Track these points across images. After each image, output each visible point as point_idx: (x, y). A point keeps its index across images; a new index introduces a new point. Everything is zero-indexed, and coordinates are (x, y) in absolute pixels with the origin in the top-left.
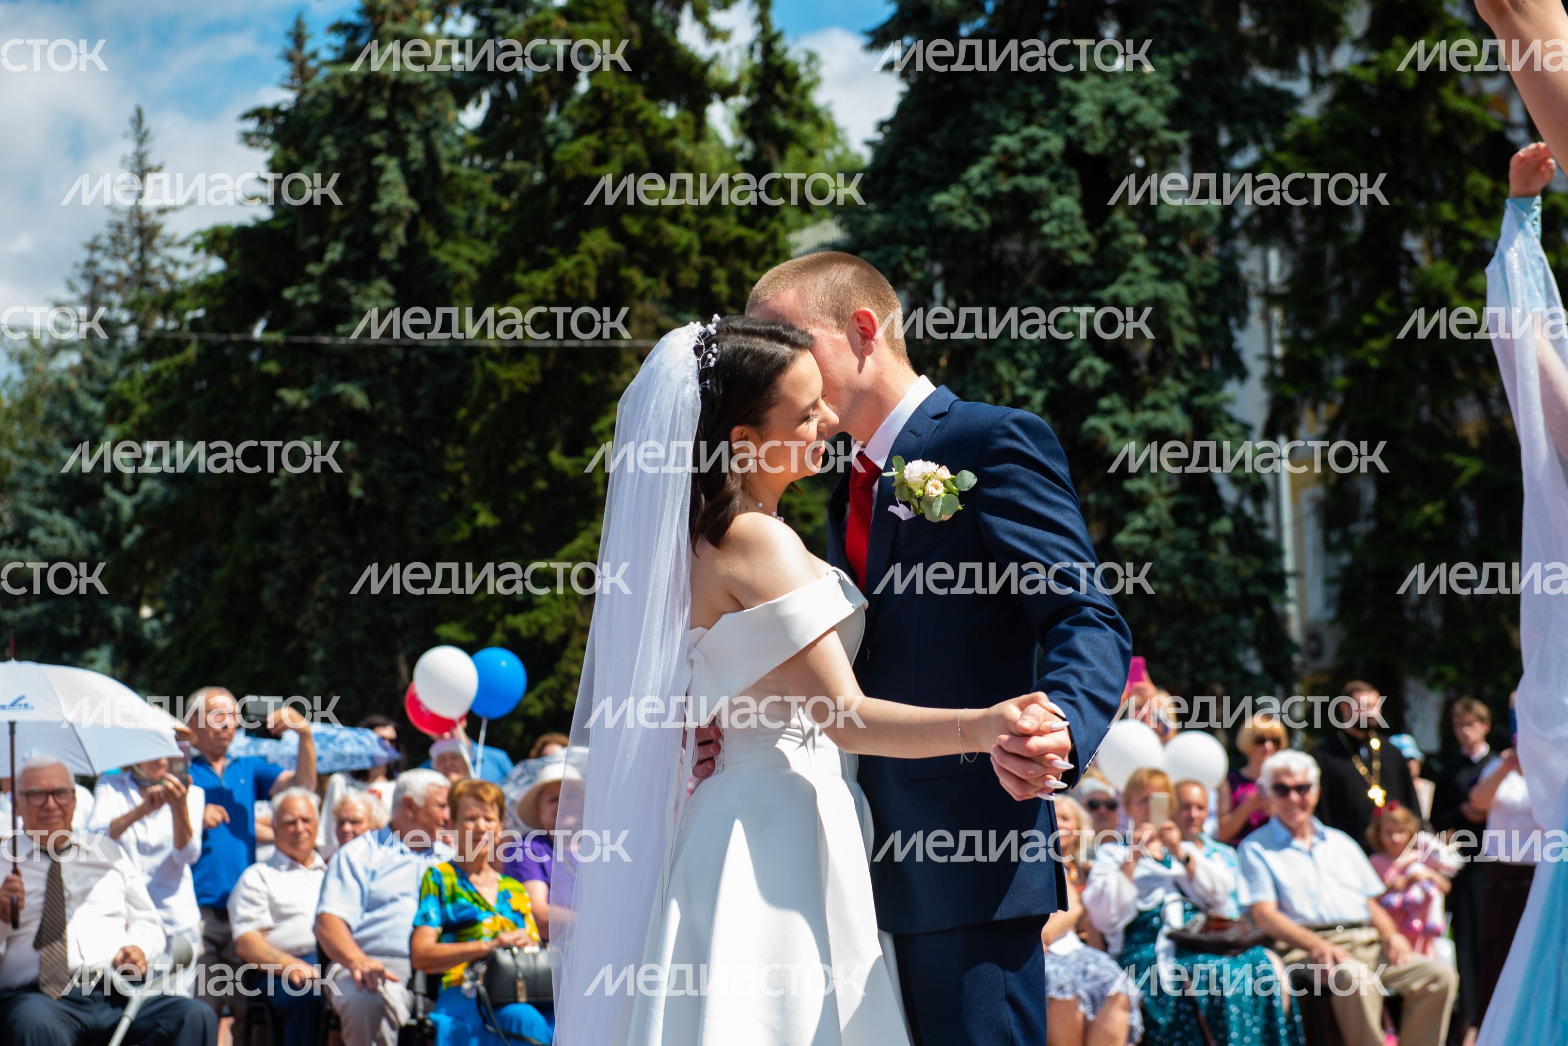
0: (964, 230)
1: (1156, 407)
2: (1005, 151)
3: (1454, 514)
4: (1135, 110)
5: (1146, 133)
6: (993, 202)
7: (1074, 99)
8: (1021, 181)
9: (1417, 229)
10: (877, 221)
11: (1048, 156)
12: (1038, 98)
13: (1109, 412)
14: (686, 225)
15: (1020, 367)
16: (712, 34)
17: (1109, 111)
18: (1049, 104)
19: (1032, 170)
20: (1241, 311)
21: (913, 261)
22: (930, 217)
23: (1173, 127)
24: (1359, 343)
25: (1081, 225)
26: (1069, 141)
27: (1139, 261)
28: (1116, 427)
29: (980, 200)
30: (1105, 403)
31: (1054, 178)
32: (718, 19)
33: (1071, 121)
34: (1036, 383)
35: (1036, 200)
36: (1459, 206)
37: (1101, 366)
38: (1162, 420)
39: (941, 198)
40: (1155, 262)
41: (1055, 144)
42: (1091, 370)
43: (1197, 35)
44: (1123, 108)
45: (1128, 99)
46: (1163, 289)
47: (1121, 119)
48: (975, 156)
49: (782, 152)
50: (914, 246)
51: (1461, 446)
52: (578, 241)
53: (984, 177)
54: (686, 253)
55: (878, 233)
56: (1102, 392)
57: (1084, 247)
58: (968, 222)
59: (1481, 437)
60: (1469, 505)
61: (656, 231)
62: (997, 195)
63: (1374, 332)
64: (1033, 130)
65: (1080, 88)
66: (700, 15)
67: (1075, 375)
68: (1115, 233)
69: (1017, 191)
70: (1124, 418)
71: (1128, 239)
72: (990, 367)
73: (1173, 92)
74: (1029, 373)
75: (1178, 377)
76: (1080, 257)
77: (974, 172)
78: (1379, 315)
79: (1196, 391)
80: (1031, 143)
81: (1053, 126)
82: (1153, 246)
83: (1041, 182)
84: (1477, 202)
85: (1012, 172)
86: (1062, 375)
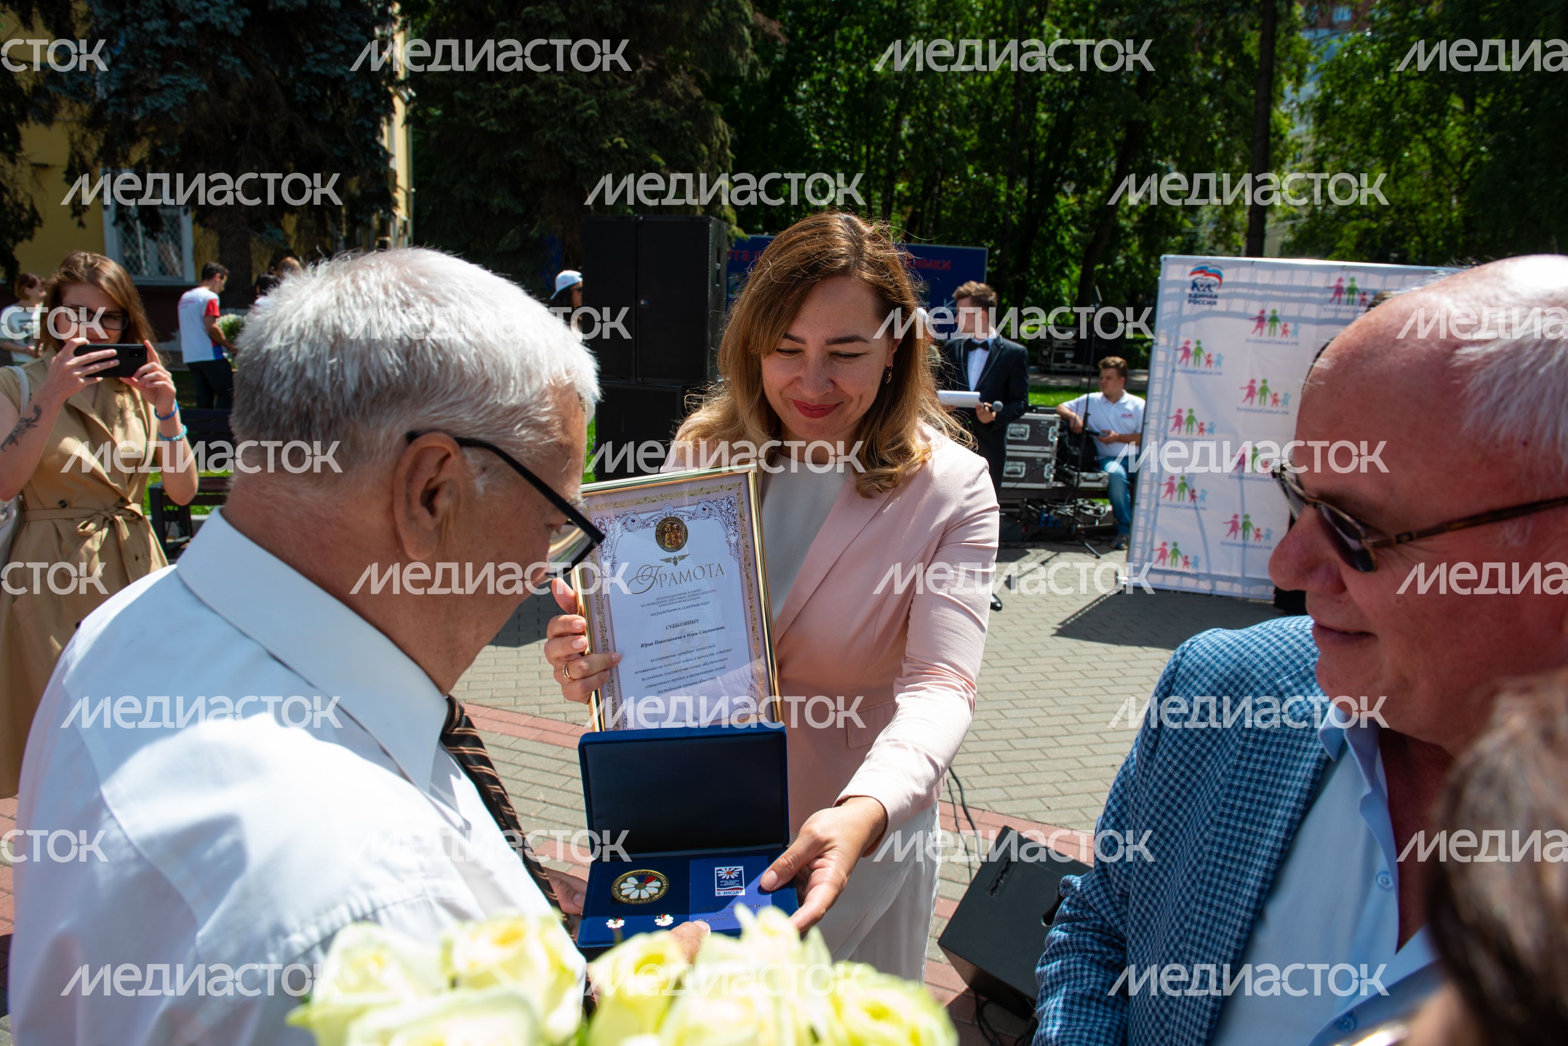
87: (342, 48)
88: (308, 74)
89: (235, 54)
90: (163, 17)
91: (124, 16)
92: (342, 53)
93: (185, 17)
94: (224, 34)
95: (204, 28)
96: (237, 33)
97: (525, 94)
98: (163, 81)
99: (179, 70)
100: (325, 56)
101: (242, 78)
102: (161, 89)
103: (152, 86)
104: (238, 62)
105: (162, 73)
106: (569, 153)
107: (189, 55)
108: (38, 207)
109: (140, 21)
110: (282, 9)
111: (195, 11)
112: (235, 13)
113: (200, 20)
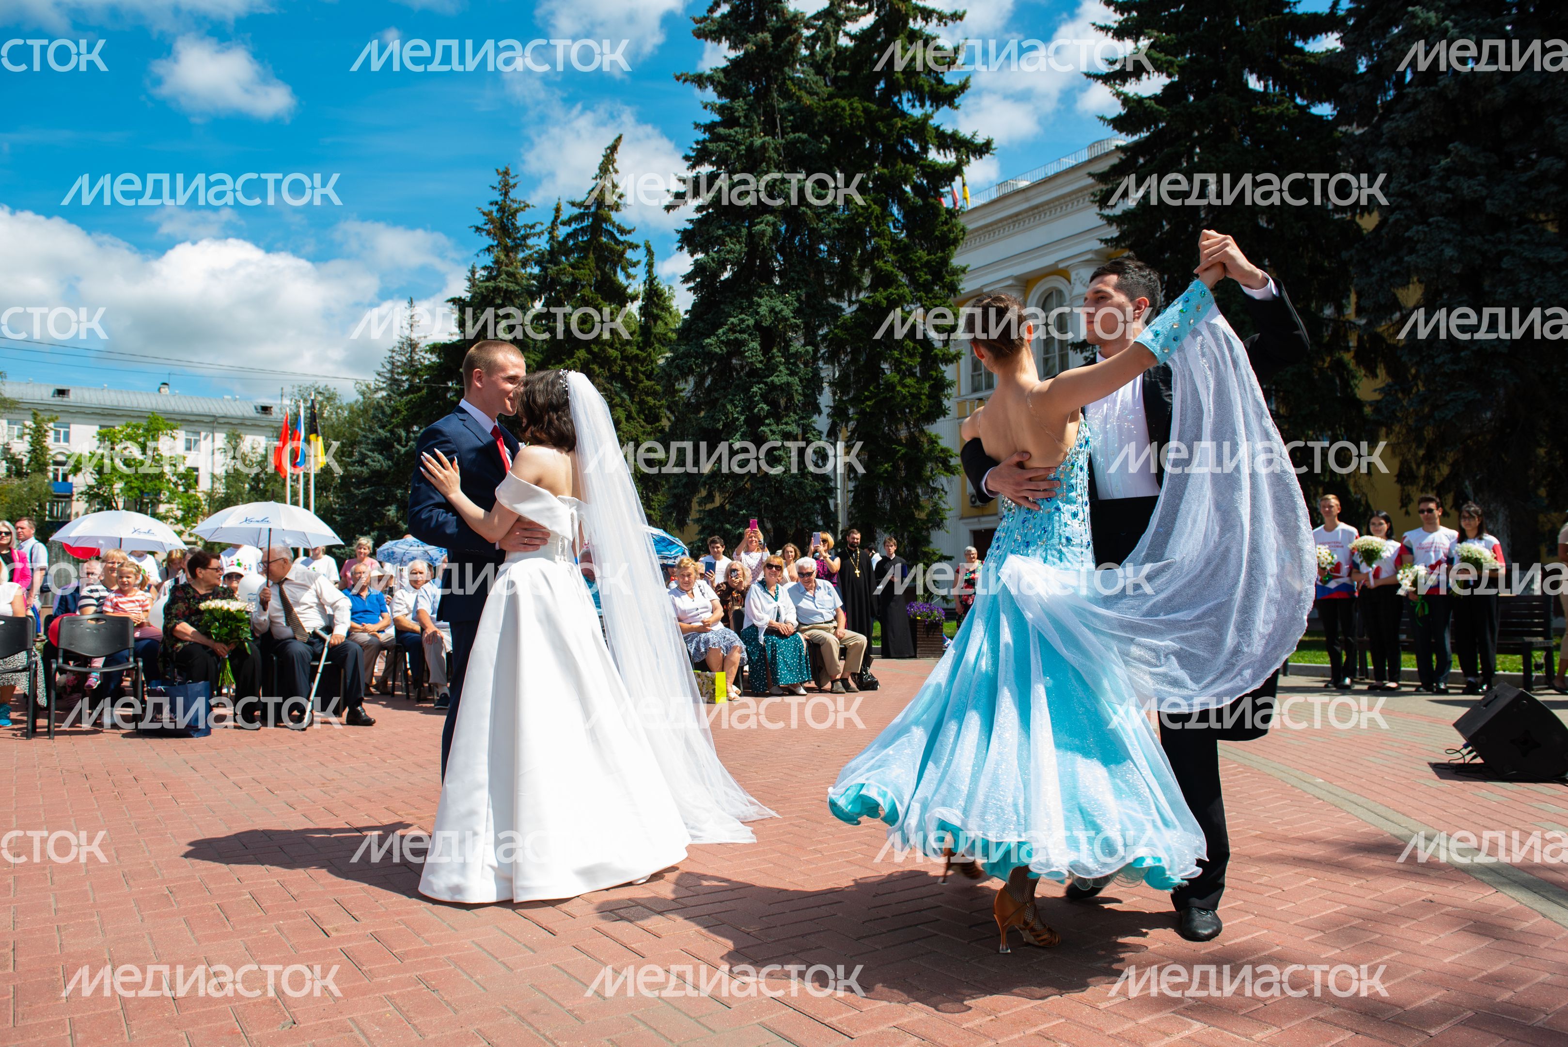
0: (716, 353)
1: (786, 424)
2: (732, 323)
3: (895, 467)
4: (782, 310)
5: (786, 319)
6: (727, 343)
7: (759, 305)
8: (737, 335)
9: (886, 360)
10: (682, 349)
11: (748, 326)
12: (745, 304)
13: (769, 425)
14: (616, 349)
15: (736, 407)
16: (628, 276)
17: (772, 310)
18: (750, 307)
19: (742, 332)
20: (821, 390)
21: (696, 365)
22: (703, 347)
23: (794, 318)
24: (863, 402)
25: (760, 353)
26: (756, 321)
27: (782, 368)
28: (771, 431)
29: (722, 342)
30: (767, 421)
31: (750, 335)
32: (631, 271)
33: (758, 313)
34: (741, 413)
35: (743, 343)
36: (901, 353)
37: (766, 407)
38: (788, 428)
39: (708, 341)
40: (788, 369)
41: (751, 322)
42: (762, 408)
43: (807, 283)
44: (777, 309)
45: (779, 306)
46: (790, 379)
47: (776, 313)
48: (721, 326)
49: (655, 322)
50: (697, 359)
51: (899, 442)
52: (574, 354)
53: (724, 333)
54: (616, 359)
55: (683, 353)
56: (766, 417)
57: (761, 362)
58: (718, 350)
59: (906, 439)
60: (902, 465)
61: (604, 351)
62: (729, 340)
63: (868, 398)
64: (743, 316)
65: (761, 301)
66: (623, 269)
67: (756, 410)
68: (773, 357)
69: (736, 339)
70: (774, 427)
71: (778, 359)
72: (724, 406)
73: (797, 305)
74: (739, 409)
75: (795, 412)
76: (759, 365)
77: (720, 331)
78: (871, 392)
79: (802, 418)
80: (742, 321)
81: (751, 315)
82: (787, 362)
83: (746, 336)
84: (908, 351)
85: (735, 332)
86: (751, 409)
89: (1505, 367)
98: (1448, 398)
99: (1461, 386)
104: (1508, 372)
105: (1448, 392)
107: (1468, 375)
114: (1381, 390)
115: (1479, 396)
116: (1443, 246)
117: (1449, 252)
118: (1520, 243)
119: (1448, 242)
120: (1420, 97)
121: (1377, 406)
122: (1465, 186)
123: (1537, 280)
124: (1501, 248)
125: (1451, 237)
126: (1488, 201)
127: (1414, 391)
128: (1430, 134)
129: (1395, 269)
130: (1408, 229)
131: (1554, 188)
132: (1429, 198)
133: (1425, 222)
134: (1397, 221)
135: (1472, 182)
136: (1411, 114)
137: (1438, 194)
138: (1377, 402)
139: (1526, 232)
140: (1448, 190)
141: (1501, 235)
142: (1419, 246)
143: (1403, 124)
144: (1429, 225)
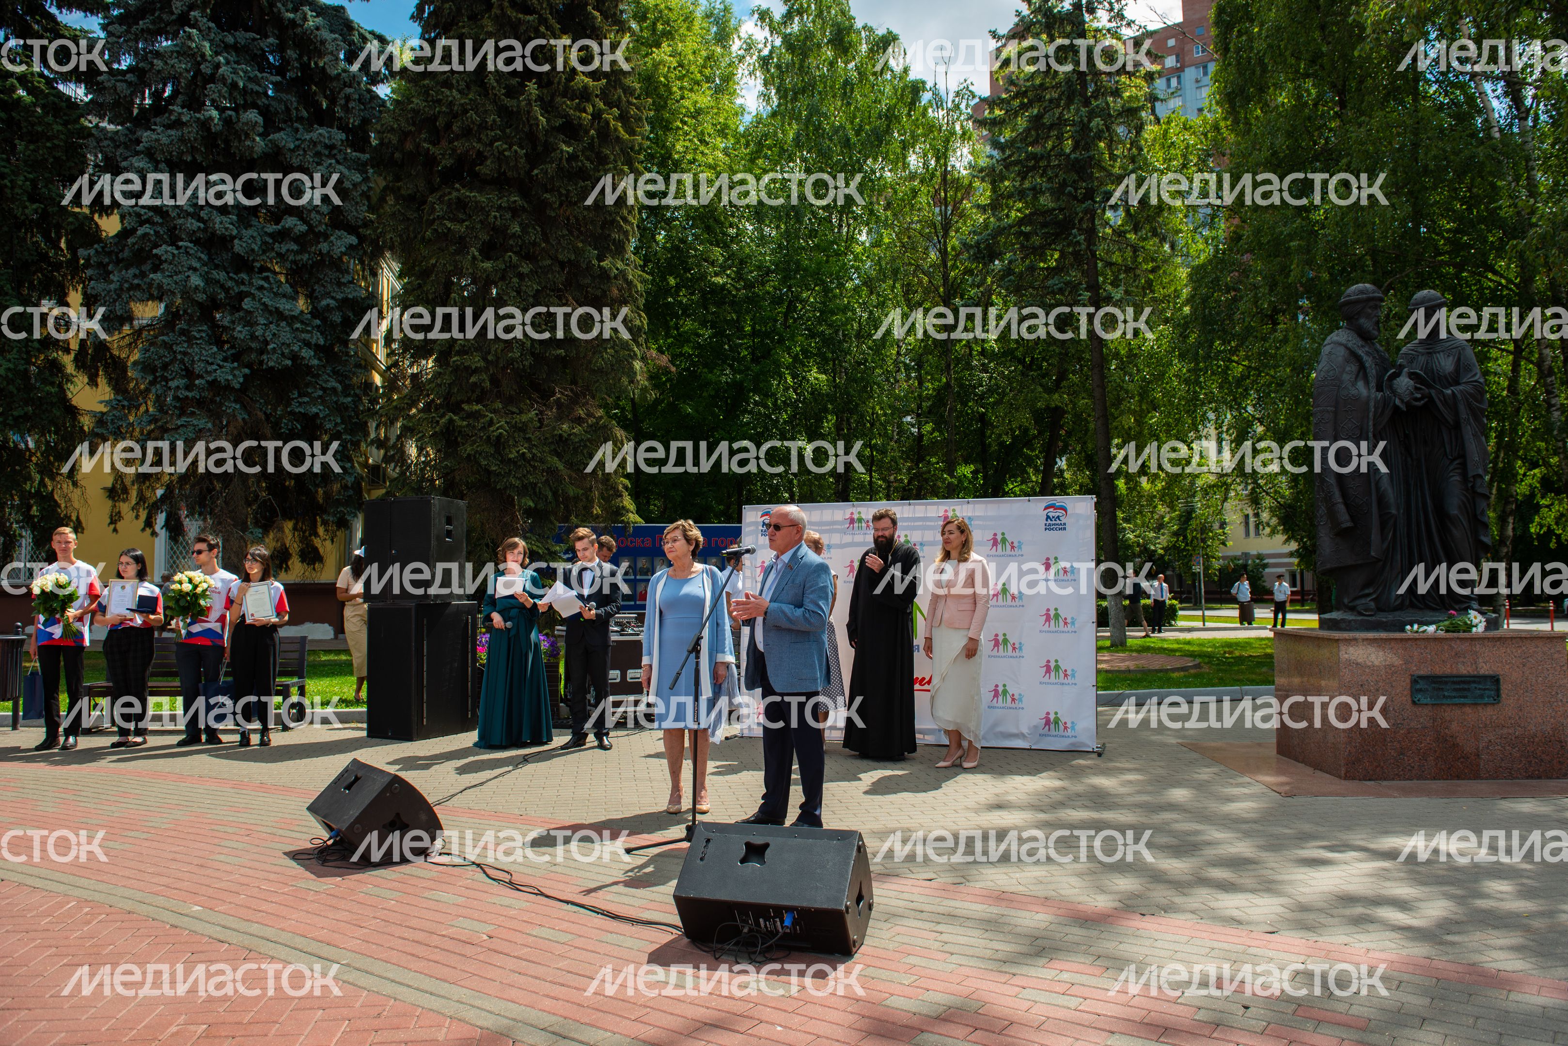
87: (320, 393)
88: (292, 413)
89: (236, 401)
90: (183, 377)
91: (156, 378)
92: (320, 397)
93: (200, 377)
94: (228, 387)
95: (213, 384)
96: (237, 386)
97: (451, 421)
99: (193, 413)
100: (306, 399)
101: (240, 418)
102: (178, 427)
103: (169, 426)
105: (179, 417)
106: (484, 463)
107: (200, 403)
108: (82, 518)
109: (167, 380)
110: (272, 368)
111: (207, 372)
112: (237, 372)
113: (210, 379)
114: (107, 403)
115: (210, 425)
116: (190, 273)
117: (196, 280)
118: (261, 288)
119: (195, 270)
120: (184, 119)
121: (101, 420)
122: (218, 220)
123: (272, 327)
124: (243, 288)
125: (198, 265)
126: (236, 241)
127: (143, 409)
128: (189, 159)
129: (136, 281)
130: (156, 246)
131: (295, 247)
132: (181, 221)
133: (173, 243)
134: (146, 235)
135: (224, 219)
136: (172, 132)
137: (190, 220)
138: (103, 414)
139: (266, 279)
140: (200, 219)
141: (244, 276)
142: (165, 266)
143: (164, 140)
144: (178, 248)
